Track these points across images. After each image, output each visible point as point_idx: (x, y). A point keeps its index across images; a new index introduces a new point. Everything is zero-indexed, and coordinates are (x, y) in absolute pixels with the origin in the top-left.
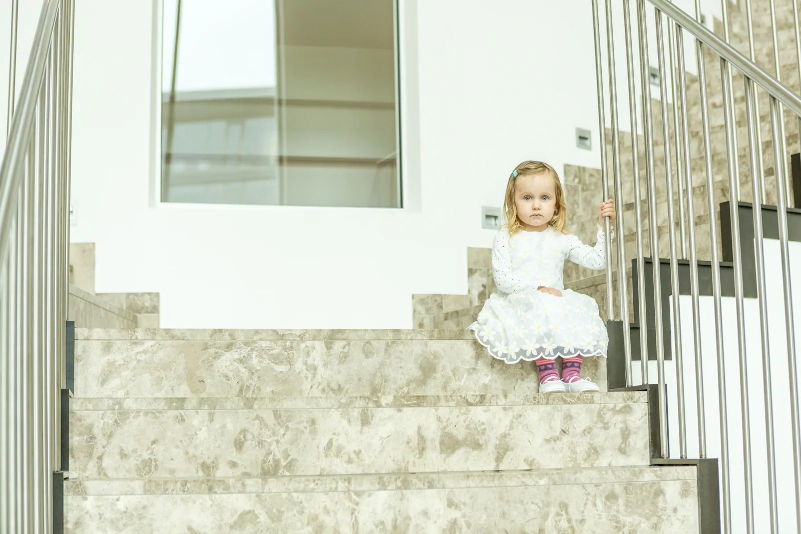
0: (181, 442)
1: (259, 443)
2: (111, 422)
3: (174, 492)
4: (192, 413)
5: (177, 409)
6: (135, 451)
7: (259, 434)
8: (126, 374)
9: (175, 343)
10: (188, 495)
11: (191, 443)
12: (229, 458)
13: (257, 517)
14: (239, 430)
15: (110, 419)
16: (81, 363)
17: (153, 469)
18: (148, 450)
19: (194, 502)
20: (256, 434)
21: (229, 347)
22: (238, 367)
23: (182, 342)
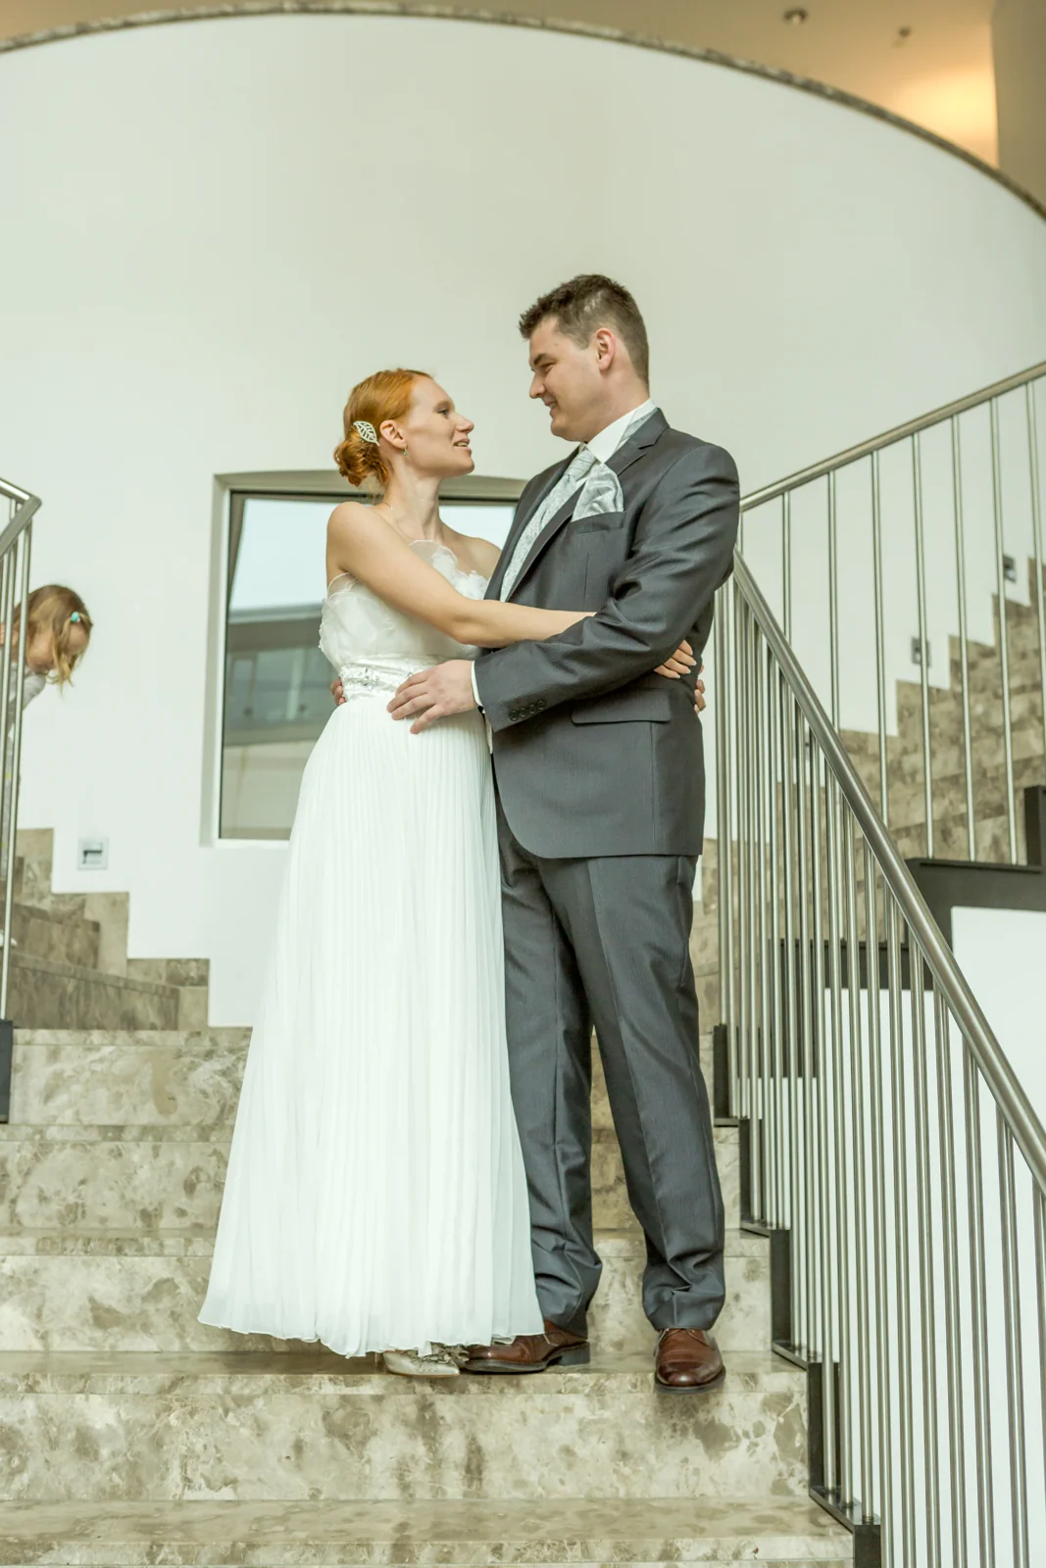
0: (117, 1182)
1: (215, 1186)
2: (29, 1156)
3: (74, 1253)
4: (132, 1145)
5: (113, 1139)
6: (58, 1193)
7: (216, 1175)
8: (76, 1088)
9: (142, 1049)
10: (91, 1257)
11: (129, 1183)
12: (177, 1205)
13: (177, 1287)
14: (190, 1168)
15: (28, 1152)
16: (20, 1074)
17: (79, 1216)
18: (74, 1192)
19: (99, 1266)
20: (212, 1174)
21: (209, 1055)
22: (219, 1082)
23: (149, 1048)
